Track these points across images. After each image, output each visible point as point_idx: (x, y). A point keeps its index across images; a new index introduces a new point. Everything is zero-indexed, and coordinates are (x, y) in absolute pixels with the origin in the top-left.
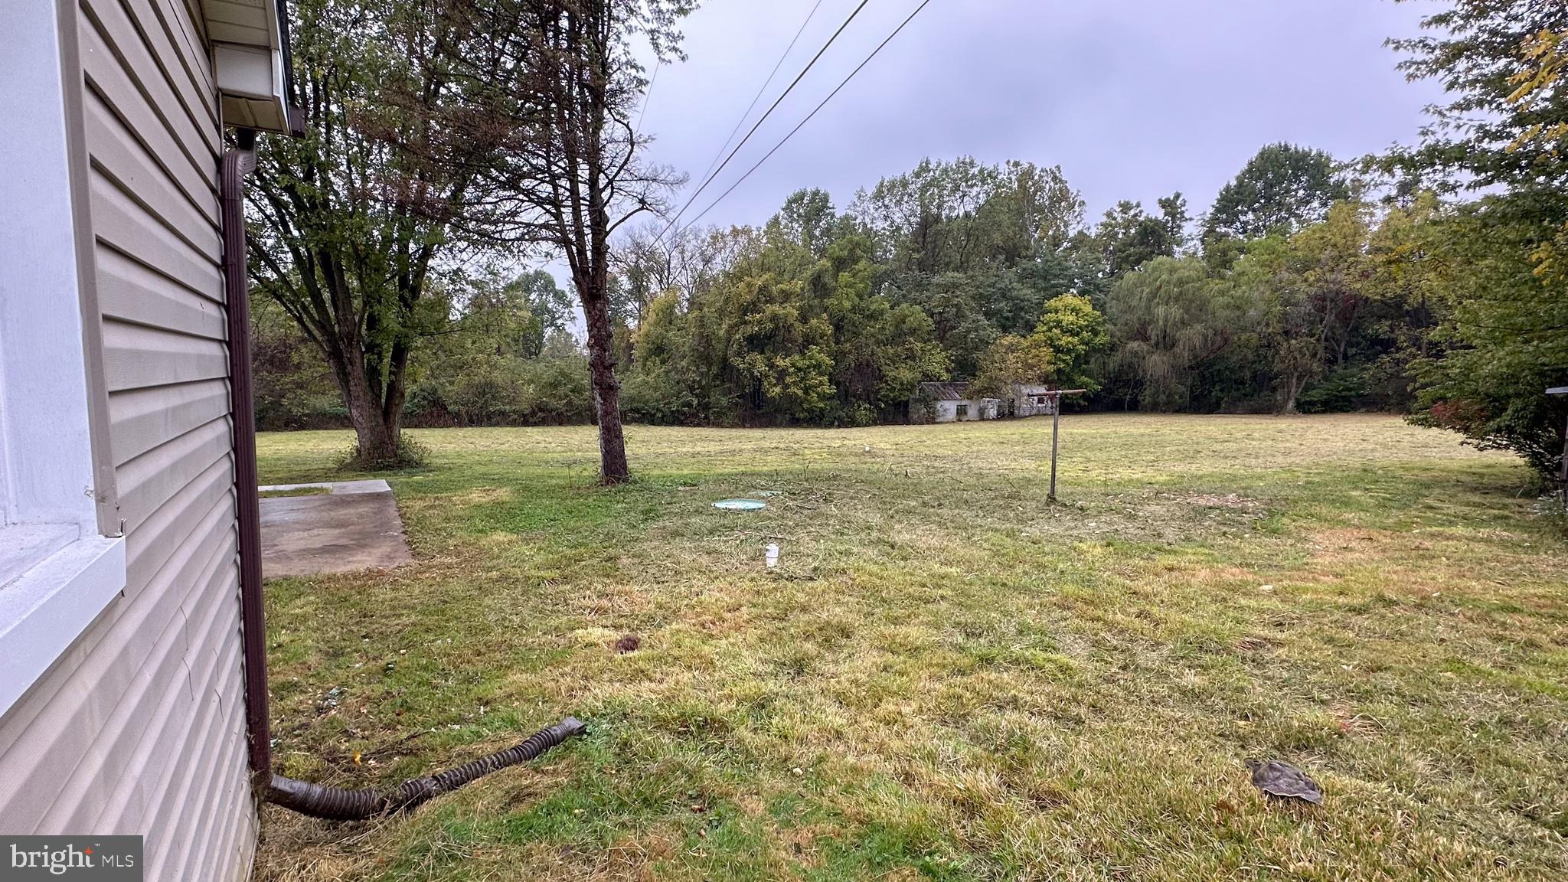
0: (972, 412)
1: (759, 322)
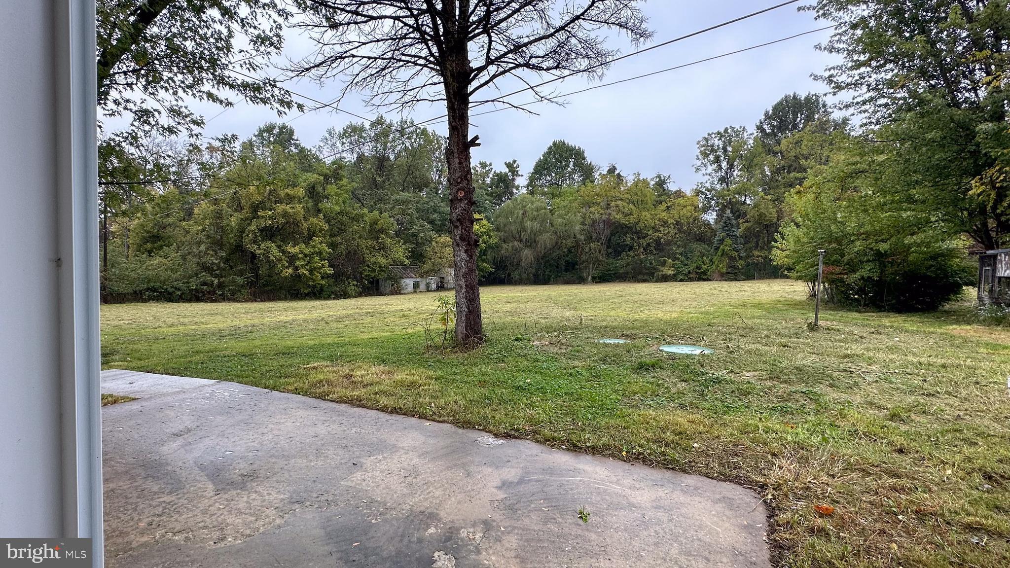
0: (422, 286)
1: (271, 218)
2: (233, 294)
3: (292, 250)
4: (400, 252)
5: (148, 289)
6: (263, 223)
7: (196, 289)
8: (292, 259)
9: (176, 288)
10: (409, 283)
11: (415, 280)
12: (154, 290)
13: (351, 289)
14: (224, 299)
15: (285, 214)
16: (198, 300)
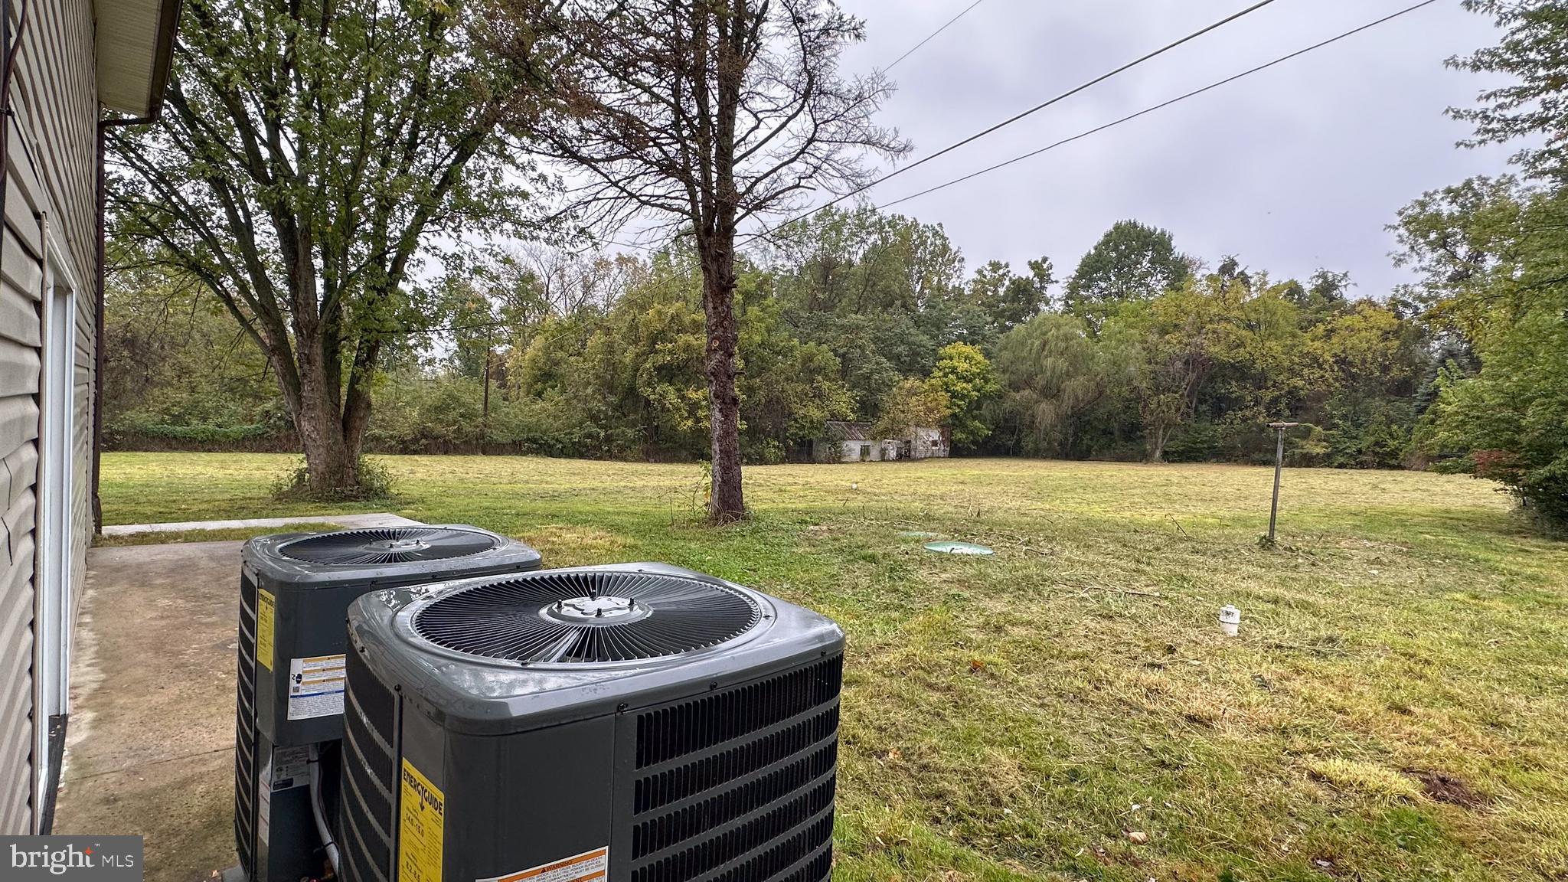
0: (875, 453)
1: (670, 352)
2: (622, 449)
3: (693, 395)
4: (843, 401)
5: (528, 439)
6: (660, 359)
7: (579, 442)
8: (694, 407)
9: (557, 440)
10: (854, 447)
11: (863, 443)
12: (534, 441)
13: (770, 452)
14: (610, 456)
15: (688, 348)
16: (582, 456)
